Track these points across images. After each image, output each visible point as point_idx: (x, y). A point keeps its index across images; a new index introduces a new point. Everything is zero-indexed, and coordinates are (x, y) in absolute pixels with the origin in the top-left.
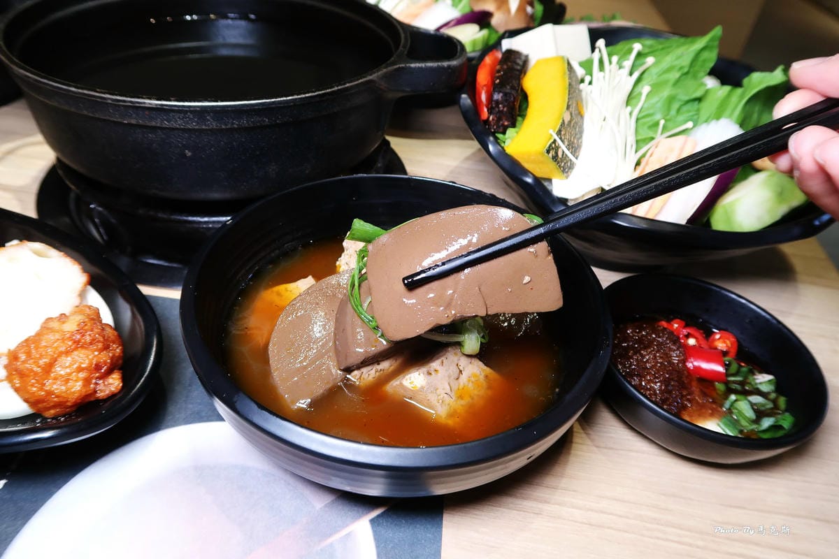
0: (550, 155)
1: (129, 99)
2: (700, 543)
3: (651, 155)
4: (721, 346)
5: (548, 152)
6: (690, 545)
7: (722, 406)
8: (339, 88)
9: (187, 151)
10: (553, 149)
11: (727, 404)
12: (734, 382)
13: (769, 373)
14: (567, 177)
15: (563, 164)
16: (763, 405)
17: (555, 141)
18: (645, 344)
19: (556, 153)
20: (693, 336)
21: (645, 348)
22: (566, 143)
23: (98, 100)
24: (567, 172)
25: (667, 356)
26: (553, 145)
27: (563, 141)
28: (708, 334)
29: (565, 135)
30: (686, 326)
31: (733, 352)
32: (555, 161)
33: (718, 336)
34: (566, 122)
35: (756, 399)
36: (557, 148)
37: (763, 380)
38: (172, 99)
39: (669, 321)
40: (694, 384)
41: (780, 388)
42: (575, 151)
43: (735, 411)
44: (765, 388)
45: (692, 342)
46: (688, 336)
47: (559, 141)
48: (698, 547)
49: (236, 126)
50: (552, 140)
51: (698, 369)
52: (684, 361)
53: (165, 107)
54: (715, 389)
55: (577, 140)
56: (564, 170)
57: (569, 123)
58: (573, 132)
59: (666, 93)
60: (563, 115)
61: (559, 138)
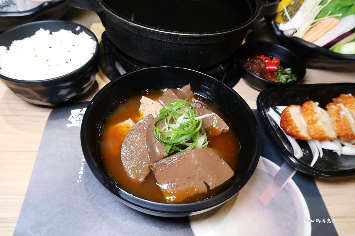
3: (320, 23)
4: (275, 62)
5: (280, 12)
7: (277, 78)
10: (282, 12)
11: (278, 77)
12: (280, 71)
13: (289, 68)
14: (285, 23)
15: (285, 18)
16: (288, 77)
17: (284, 10)
18: (253, 63)
19: (283, 14)
20: (267, 59)
21: (254, 64)
22: (289, 11)
24: (286, 21)
25: (260, 65)
27: (287, 11)
28: (272, 59)
29: (289, 8)
30: (265, 57)
31: (279, 63)
32: (282, 17)
33: (275, 59)
35: (286, 76)
36: (284, 12)
37: (288, 70)
39: (259, 56)
40: (268, 73)
41: (293, 72)
42: (292, 15)
43: (280, 79)
44: (289, 72)
45: (267, 61)
46: (265, 60)
51: (269, 69)
52: (265, 67)
54: (274, 74)
55: (294, 12)
56: (284, 20)
57: (293, 5)
58: (293, 9)
59: (337, 2)
60: (291, 2)
61: (286, 9)
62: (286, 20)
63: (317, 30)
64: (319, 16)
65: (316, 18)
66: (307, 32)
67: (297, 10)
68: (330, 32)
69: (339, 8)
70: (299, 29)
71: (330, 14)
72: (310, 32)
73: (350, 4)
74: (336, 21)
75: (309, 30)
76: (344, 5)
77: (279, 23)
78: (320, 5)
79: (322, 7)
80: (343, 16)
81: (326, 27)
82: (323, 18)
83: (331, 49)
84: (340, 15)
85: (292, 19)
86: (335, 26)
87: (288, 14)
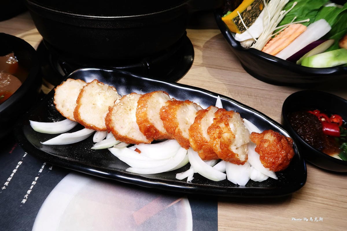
0: (235, 22)
1: (83, 16)
2: (332, 204)
3: (283, 30)
4: (336, 121)
5: (234, 19)
6: (327, 204)
7: (339, 147)
8: (173, 8)
9: (107, 39)
10: (236, 19)
12: (343, 137)
14: (241, 33)
15: (240, 27)
17: (239, 16)
19: (238, 21)
20: (324, 117)
23: (69, 16)
24: (242, 31)
25: (314, 127)
26: (237, 18)
29: (244, 15)
30: (321, 113)
31: (341, 124)
32: (237, 25)
33: (333, 117)
34: (248, 10)
38: (102, 15)
39: (313, 111)
42: (249, 23)
45: (323, 119)
47: (240, 17)
48: (330, 205)
49: (129, 27)
50: (237, 16)
51: (327, 131)
52: (322, 128)
53: (99, 19)
55: (252, 19)
56: (240, 30)
57: (249, 11)
58: (251, 15)
59: (303, 5)
60: (247, 7)
61: (241, 16)
62: (242, 29)
63: (280, 39)
64: (283, 22)
65: (278, 26)
66: (268, 43)
67: (257, 16)
68: (295, 41)
69: (306, 12)
70: (257, 39)
71: (296, 20)
72: (271, 42)
73: (318, 7)
74: (303, 27)
75: (271, 40)
76: (312, 9)
77: (235, 33)
78: (283, 10)
79: (285, 12)
80: (312, 22)
81: (290, 36)
82: (287, 25)
83: (298, 62)
84: (308, 20)
85: (251, 27)
86: (302, 33)
87: (243, 22)
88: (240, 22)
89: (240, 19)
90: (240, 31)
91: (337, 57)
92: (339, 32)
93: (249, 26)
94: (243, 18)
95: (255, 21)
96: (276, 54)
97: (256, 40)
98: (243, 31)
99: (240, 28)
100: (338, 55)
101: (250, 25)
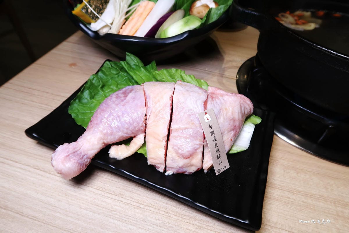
0: (84, 11)
3: (135, 10)
10: (84, 8)
14: (96, 22)
17: (86, 6)
19: (87, 10)
22: (93, 7)
29: (92, 3)
32: (87, 14)
47: (88, 6)
55: (103, 6)
58: (99, 2)
61: (88, 4)
62: (96, 18)
63: (132, 19)
65: (129, 6)
66: (124, 24)
70: (112, 24)
74: (151, 4)
77: (90, 24)
81: (142, 13)
82: (138, 4)
83: (156, 36)
85: (104, 14)
86: (151, 9)
87: (93, 11)
88: (89, 11)
89: (88, 8)
90: (94, 20)
91: (186, 23)
92: (186, 3)
93: (102, 14)
94: (91, 6)
95: (106, 7)
96: (134, 34)
97: (110, 25)
98: (96, 20)
99: (92, 17)
100: (187, 21)
101: (102, 11)
